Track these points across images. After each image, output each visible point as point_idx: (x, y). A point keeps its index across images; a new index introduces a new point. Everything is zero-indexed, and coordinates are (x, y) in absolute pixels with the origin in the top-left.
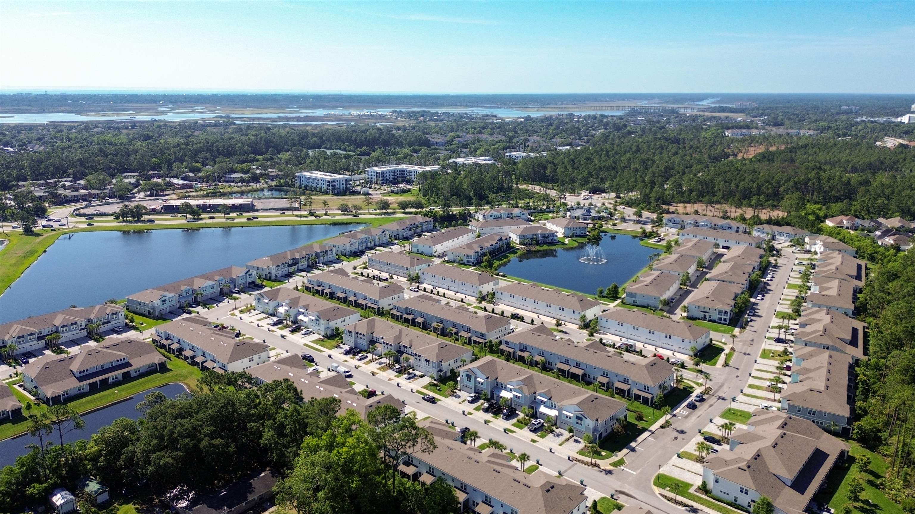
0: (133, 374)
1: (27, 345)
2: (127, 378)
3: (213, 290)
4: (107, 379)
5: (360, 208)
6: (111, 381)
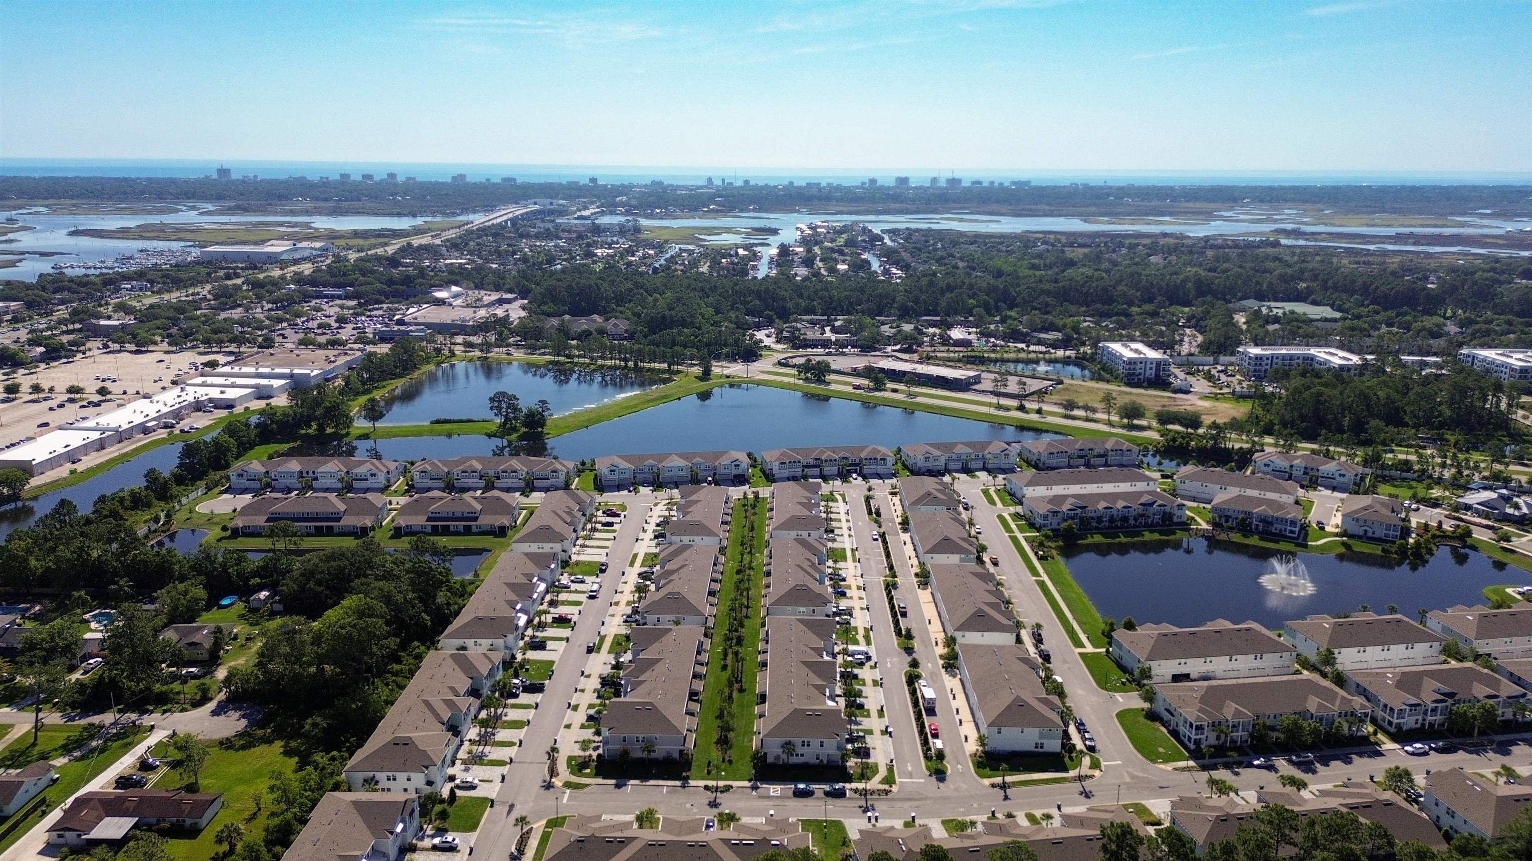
0: (474, 530)
1: (470, 481)
2: (468, 531)
3: (681, 473)
4: (448, 526)
5: (1094, 410)
6: (452, 529)
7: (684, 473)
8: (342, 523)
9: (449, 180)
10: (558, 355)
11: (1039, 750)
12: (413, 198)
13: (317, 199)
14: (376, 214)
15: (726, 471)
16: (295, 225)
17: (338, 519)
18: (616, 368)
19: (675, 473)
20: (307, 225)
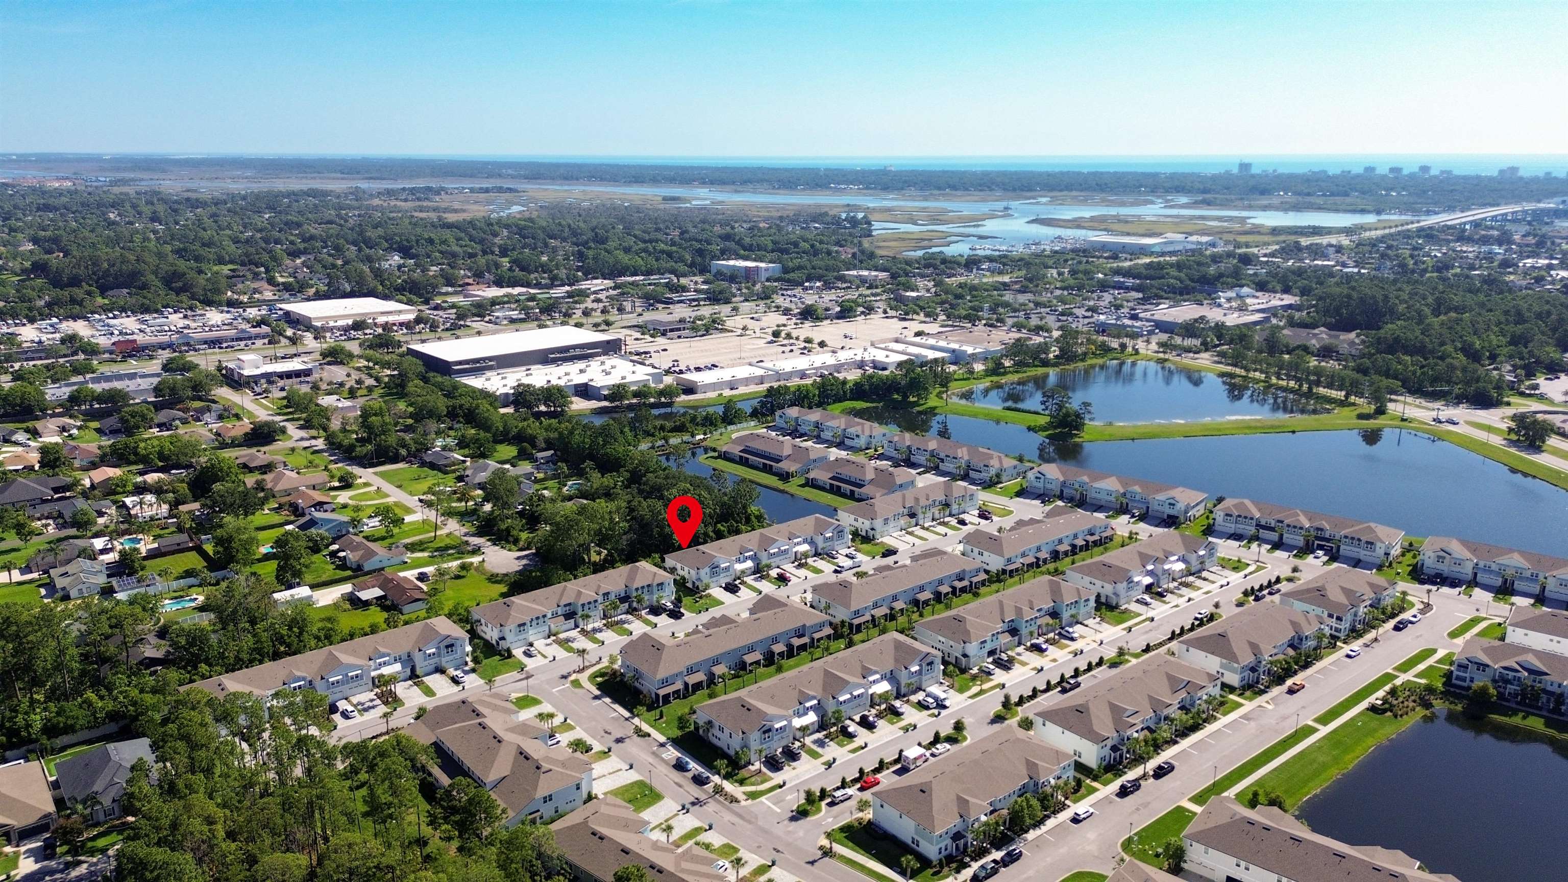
7: (1112, 499)
8: (780, 465)
9: (1495, 174)
10: (1235, 365)
11: (914, 846)
12: (1410, 194)
13: (1299, 194)
14: (1337, 211)
15: (1160, 508)
16: (1231, 219)
17: (778, 461)
18: (1292, 391)
19: (1103, 497)
20: (1243, 220)
